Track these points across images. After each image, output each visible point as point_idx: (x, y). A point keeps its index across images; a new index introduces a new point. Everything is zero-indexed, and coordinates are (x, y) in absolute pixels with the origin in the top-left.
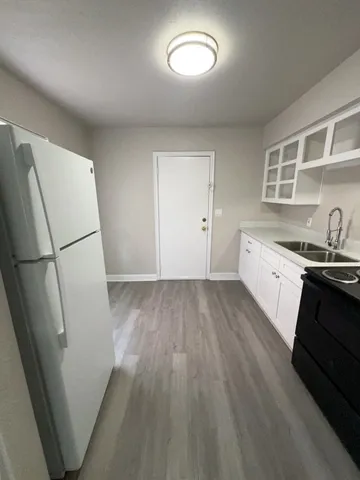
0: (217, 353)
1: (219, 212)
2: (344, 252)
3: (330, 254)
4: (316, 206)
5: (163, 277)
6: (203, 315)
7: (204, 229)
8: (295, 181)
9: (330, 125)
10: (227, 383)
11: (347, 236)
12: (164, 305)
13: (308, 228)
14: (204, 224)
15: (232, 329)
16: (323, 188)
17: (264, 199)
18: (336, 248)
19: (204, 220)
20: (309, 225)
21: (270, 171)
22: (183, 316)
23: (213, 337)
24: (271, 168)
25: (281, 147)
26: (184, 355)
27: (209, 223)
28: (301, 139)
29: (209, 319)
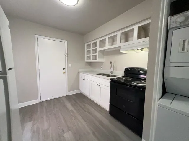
0: (84, 123)
1: (70, 65)
2: (114, 74)
3: (111, 76)
4: (103, 62)
5: (43, 100)
6: (71, 110)
7: (64, 73)
8: (97, 54)
9: (107, 38)
10: (93, 133)
11: (113, 70)
12: (48, 114)
13: (102, 69)
14: (64, 71)
15: (85, 111)
16: (104, 56)
17: (86, 61)
18: (112, 74)
19: (64, 69)
20: (102, 68)
21: (87, 51)
22: (62, 115)
23: (79, 118)
24: (87, 50)
25: (91, 43)
26: (70, 132)
27: (66, 70)
28: (98, 41)
29: (75, 111)
